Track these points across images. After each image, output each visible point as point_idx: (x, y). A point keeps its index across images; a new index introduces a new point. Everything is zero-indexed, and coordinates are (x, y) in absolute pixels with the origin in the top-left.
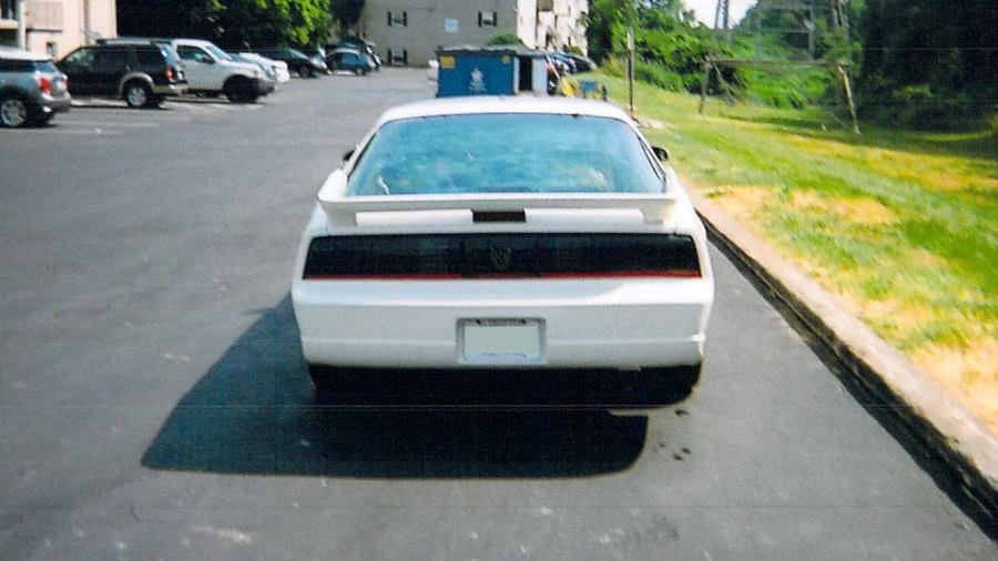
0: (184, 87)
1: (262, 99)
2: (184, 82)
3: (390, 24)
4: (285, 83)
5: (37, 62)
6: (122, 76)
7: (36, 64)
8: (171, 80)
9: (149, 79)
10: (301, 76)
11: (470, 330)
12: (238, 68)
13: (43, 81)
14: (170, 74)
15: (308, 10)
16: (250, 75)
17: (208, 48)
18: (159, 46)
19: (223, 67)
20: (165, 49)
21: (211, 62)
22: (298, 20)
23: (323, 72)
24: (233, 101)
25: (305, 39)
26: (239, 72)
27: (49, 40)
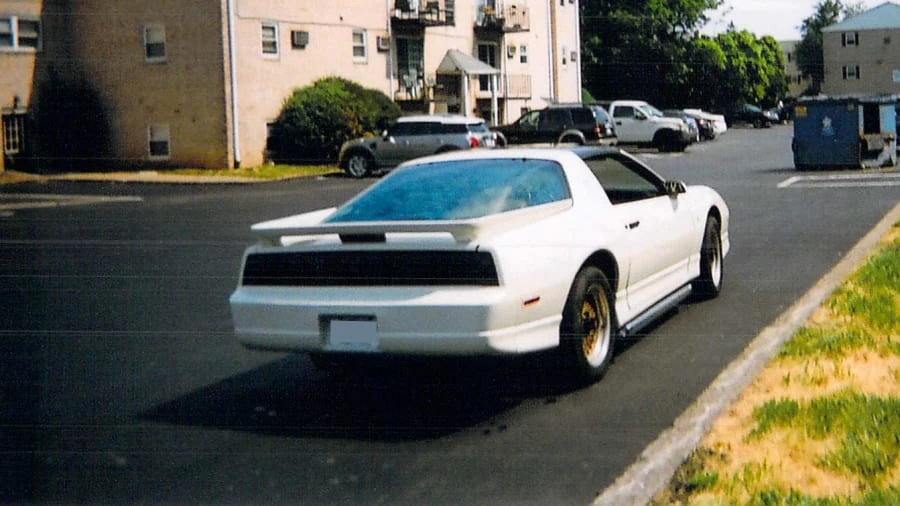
0: (615, 141)
1: (688, 148)
2: (614, 136)
3: (845, 76)
4: (722, 134)
5: (470, 125)
6: (561, 132)
7: (467, 127)
8: (600, 135)
9: (581, 135)
10: (755, 127)
11: (334, 324)
12: (667, 123)
13: (473, 140)
14: (598, 130)
15: (764, 69)
16: (675, 128)
17: (641, 107)
18: (592, 108)
19: (655, 123)
20: (595, 110)
21: (643, 118)
22: (754, 78)
23: (774, 122)
24: (661, 151)
25: (761, 93)
26: (665, 126)
27: (524, 106)
